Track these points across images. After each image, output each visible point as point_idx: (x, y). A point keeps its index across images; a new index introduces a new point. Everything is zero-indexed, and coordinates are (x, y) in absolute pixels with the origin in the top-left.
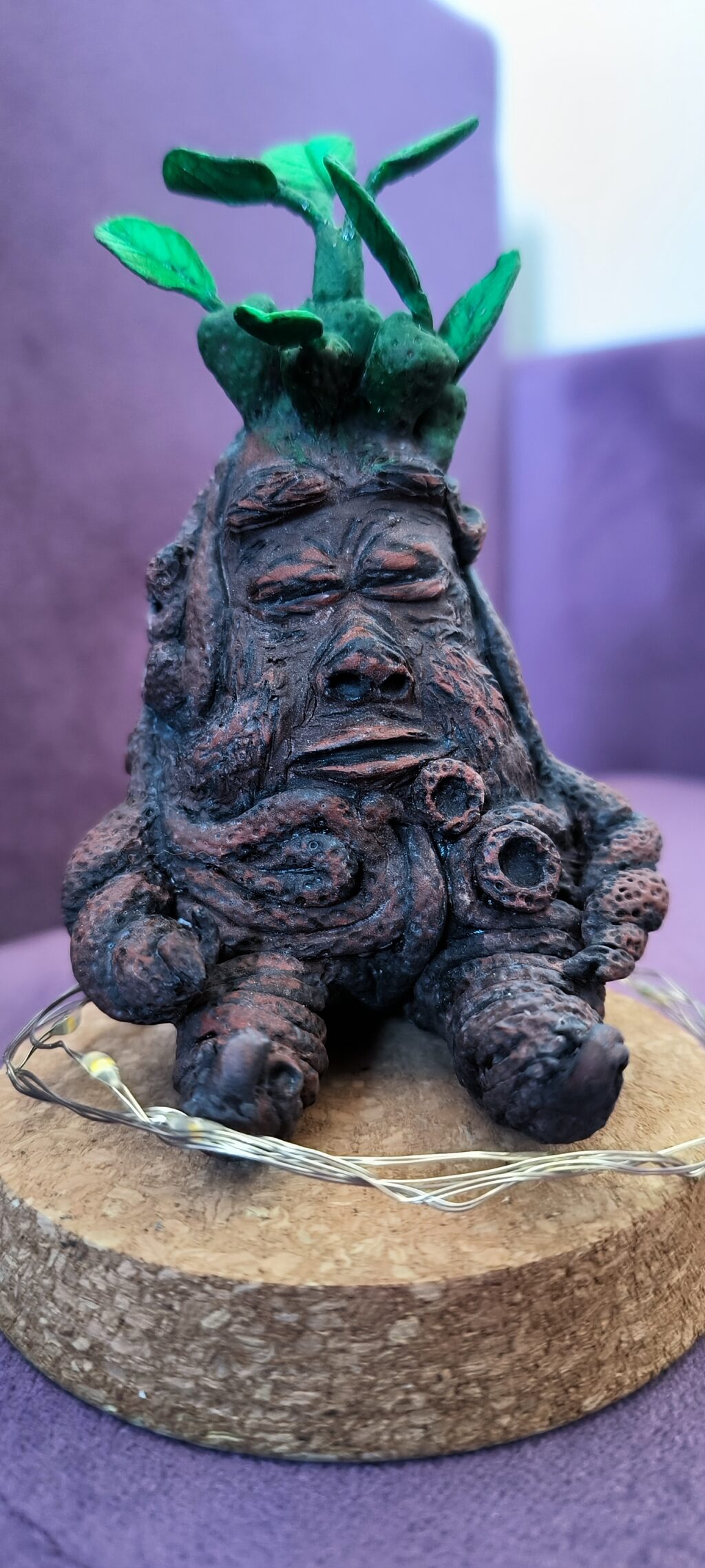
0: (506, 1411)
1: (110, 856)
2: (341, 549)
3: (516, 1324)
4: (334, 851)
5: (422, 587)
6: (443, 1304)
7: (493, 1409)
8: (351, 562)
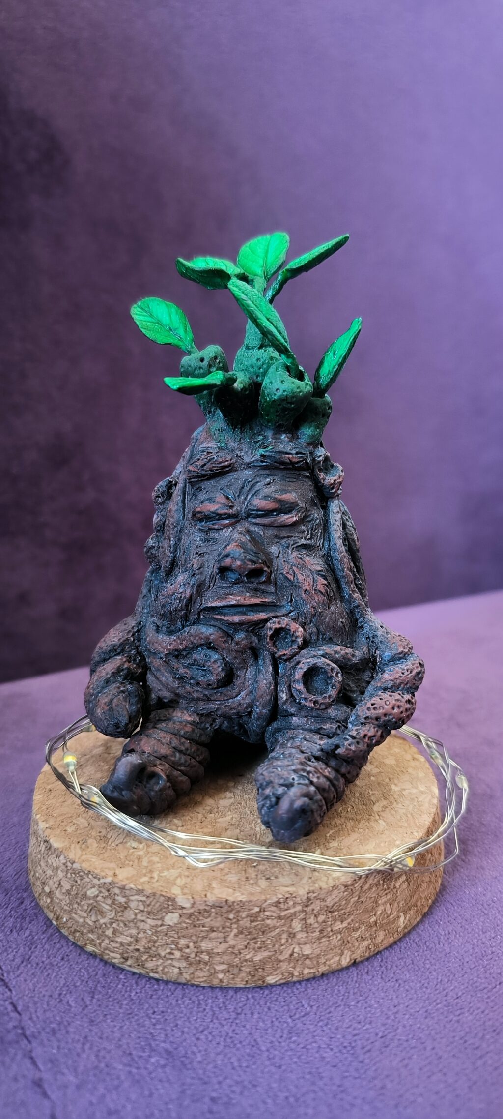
0: (222, 971)
1: (115, 646)
2: (238, 496)
3: (229, 930)
4: (215, 661)
5: (282, 519)
6: (192, 911)
7: (215, 969)
8: (243, 503)
